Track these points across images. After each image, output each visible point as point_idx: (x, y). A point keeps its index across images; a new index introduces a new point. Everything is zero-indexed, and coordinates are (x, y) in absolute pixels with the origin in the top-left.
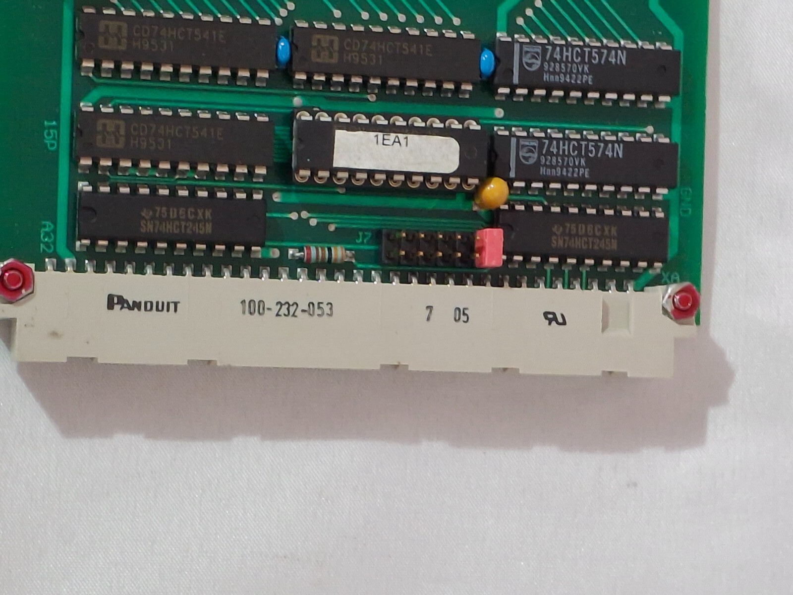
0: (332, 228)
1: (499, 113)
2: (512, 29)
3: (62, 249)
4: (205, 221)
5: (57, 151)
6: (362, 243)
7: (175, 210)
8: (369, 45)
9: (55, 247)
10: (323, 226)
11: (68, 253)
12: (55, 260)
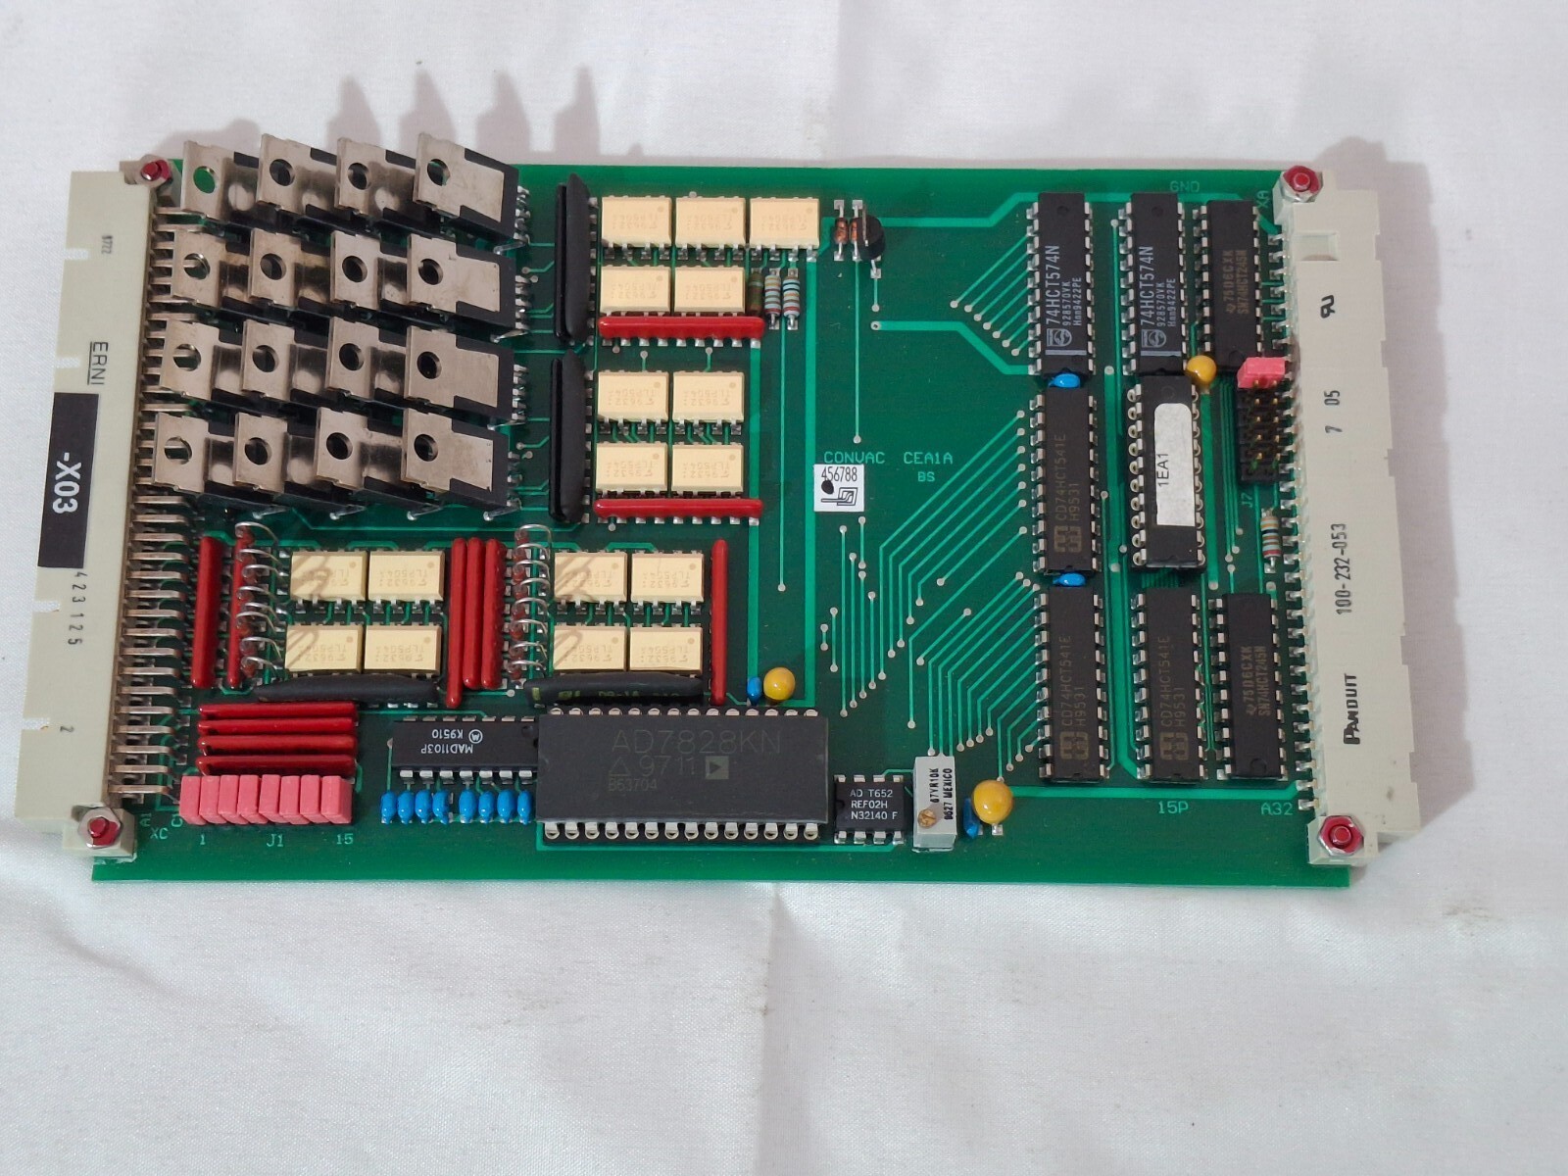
0: (1240, 531)
1: (1109, 371)
2: (1024, 359)
3: (1286, 795)
4: (1253, 653)
5: (1189, 801)
6: (1253, 501)
7: (1246, 682)
8: (1060, 497)
9: (1287, 801)
10: (1238, 540)
11: (1291, 788)
12: (1300, 801)
